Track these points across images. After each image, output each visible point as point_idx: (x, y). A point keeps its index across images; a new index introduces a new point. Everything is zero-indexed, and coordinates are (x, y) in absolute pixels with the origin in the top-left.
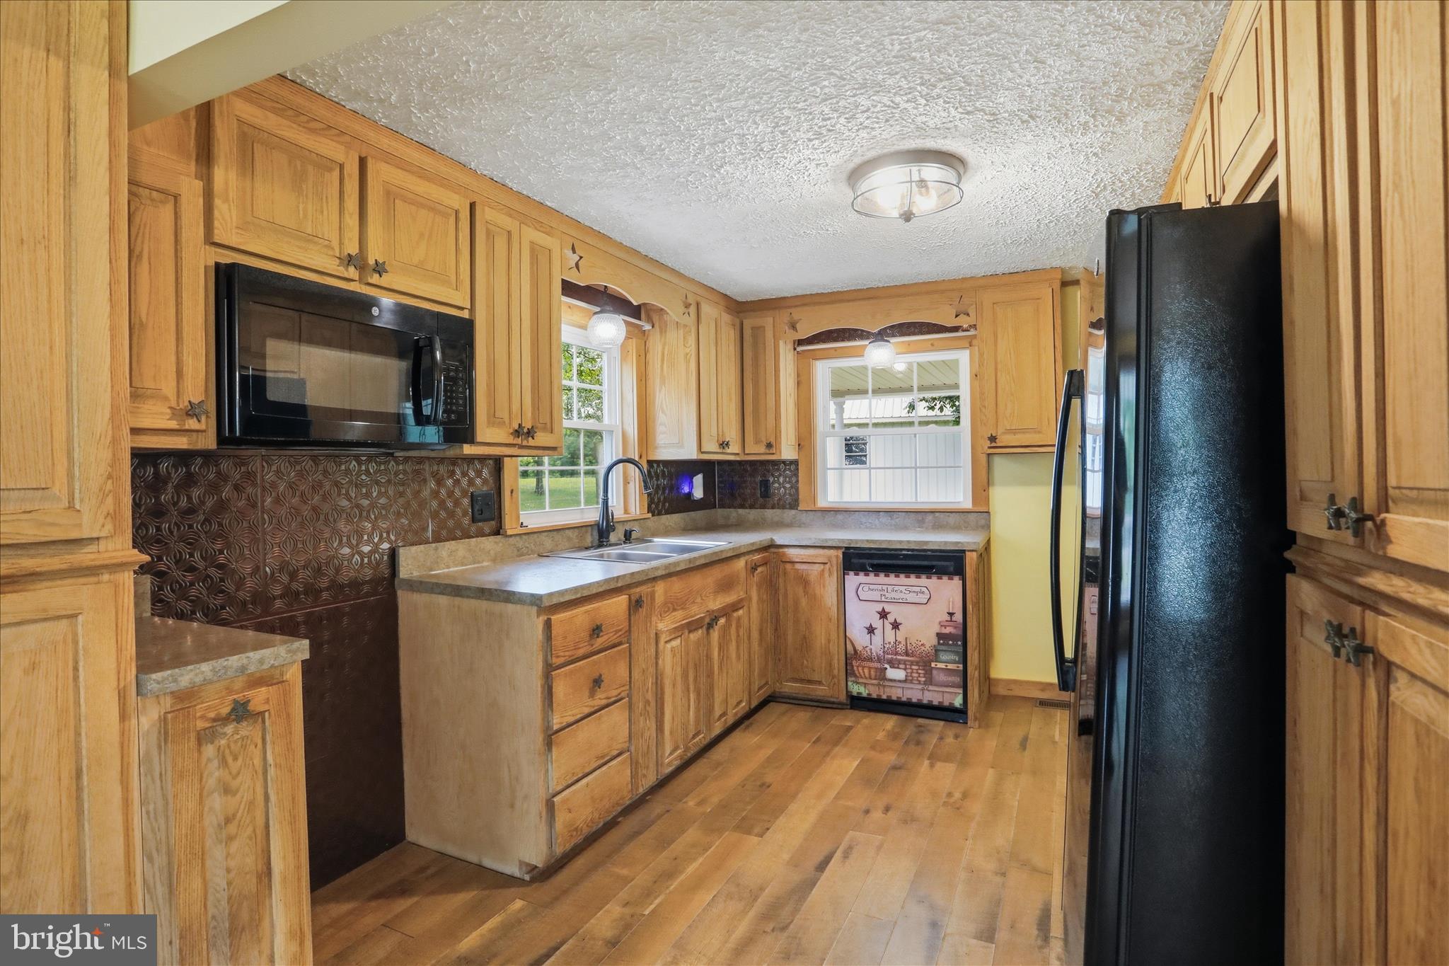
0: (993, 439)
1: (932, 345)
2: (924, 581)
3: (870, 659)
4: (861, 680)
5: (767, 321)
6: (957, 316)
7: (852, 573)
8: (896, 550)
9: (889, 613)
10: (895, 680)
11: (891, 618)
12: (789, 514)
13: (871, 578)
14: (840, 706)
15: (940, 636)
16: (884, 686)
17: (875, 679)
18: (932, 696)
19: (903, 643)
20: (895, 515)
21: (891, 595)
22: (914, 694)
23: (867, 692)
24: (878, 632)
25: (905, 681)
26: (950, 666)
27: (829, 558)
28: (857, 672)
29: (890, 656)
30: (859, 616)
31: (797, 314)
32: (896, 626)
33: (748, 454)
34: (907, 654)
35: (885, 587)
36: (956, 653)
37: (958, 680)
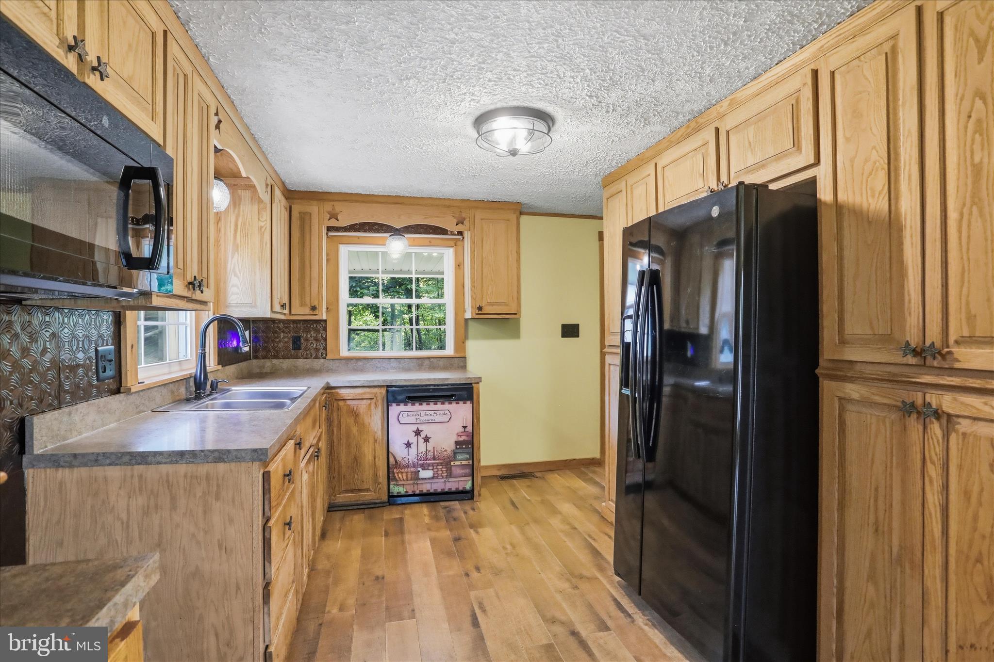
0: (480, 308)
1: (430, 242)
2: (447, 406)
3: (408, 466)
4: (400, 483)
5: (314, 208)
6: (457, 225)
7: (394, 405)
8: (426, 386)
9: (422, 431)
10: (425, 479)
11: (423, 435)
12: (318, 363)
13: (410, 407)
14: (381, 505)
15: (457, 443)
16: (417, 484)
17: (411, 480)
18: (452, 485)
19: (432, 451)
20: (403, 361)
21: (422, 418)
22: (438, 486)
23: (405, 490)
24: (414, 446)
25: (433, 478)
26: (464, 463)
27: (376, 395)
28: (397, 477)
29: (422, 462)
30: (399, 435)
31: (338, 207)
32: (427, 439)
33: (293, 315)
34: (434, 459)
35: (419, 413)
36: (467, 453)
37: (468, 471)
